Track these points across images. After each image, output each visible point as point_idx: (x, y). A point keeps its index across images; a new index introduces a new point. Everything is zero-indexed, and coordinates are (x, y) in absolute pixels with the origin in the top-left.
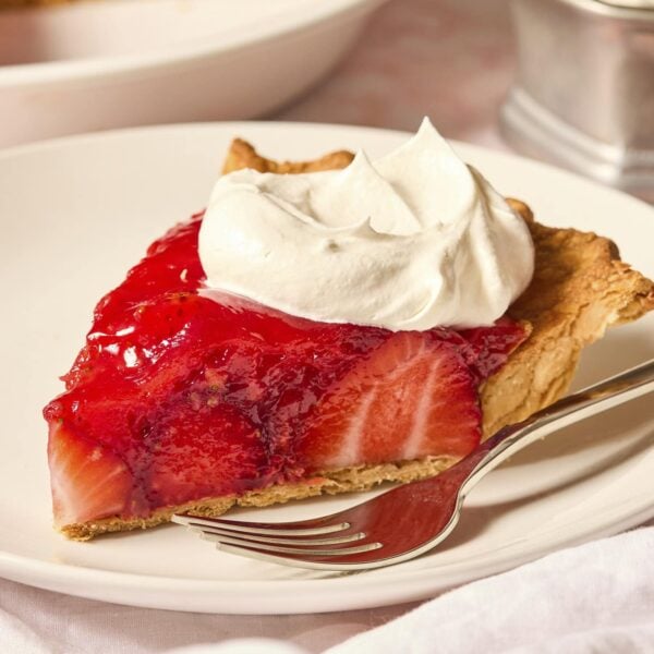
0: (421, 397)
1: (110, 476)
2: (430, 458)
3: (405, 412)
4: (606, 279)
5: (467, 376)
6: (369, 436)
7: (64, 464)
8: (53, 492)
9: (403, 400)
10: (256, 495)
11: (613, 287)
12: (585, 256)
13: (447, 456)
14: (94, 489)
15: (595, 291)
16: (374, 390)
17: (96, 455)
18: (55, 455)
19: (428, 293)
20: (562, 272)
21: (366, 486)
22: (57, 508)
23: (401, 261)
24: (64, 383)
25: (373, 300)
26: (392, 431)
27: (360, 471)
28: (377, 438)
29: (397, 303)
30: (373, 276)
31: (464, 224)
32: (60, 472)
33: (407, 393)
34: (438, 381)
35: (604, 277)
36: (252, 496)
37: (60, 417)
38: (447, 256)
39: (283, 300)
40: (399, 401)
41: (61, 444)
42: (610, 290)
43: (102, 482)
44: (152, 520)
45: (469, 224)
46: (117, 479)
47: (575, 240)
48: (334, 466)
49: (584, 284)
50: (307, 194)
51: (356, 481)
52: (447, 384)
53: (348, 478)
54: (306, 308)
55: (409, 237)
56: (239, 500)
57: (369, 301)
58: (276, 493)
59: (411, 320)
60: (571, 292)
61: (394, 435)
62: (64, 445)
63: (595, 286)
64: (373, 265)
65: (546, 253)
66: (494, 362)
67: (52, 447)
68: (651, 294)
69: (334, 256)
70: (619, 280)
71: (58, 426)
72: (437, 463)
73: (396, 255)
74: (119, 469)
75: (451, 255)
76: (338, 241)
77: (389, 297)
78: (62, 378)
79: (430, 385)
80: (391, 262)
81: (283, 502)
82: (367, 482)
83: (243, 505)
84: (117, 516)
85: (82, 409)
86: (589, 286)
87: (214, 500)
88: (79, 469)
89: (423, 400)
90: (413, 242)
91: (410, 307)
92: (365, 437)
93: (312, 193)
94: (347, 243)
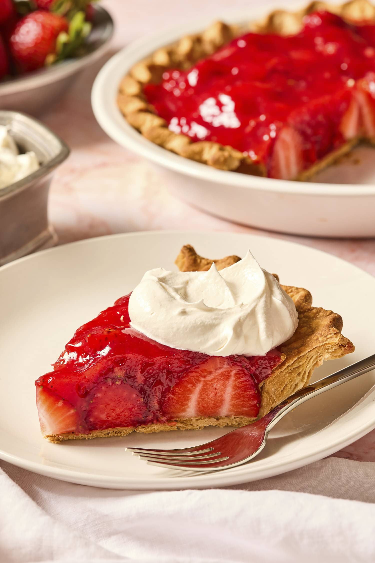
0: (227, 387)
1: (68, 414)
2: (233, 417)
3: (218, 394)
4: (326, 336)
5: (250, 379)
6: (200, 404)
7: (45, 407)
8: (40, 419)
9: (217, 388)
10: (144, 428)
11: (329, 341)
12: (322, 323)
13: (242, 416)
14: (60, 419)
15: (320, 342)
16: (202, 383)
17: (60, 403)
18: (40, 402)
19: (226, 339)
20: (310, 330)
21: (200, 428)
22: (42, 426)
23: (216, 322)
24: (53, 367)
25: (199, 340)
26: (212, 402)
27: (197, 420)
28: (205, 406)
29: (211, 342)
30: (200, 329)
31: (254, 305)
32: (43, 411)
33: (219, 385)
34: (235, 381)
35: (325, 335)
36: (142, 428)
37: (42, 385)
38: (240, 321)
39: (157, 336)
40: (216, 389)
41: (43, 397)
42: (327, 342)
43: (65, 416)
44: (91, 435)
45: (256, 305)
46: (71, 416)
47: (321, 314)
48: (184, 417)
49: (315, 338)
50: (187, 283)
51: (195, 425)
52: (240, 383)
53: (191, 423)
54: (168, 341)
55: (224, 310)
56: (135, 430)
57: (197, 341)
58: (154, 427)
59: (218, 351)
60: (309, 341)
61: (214, 404)
62: (44, 398)
63: (320, 339)
64: (201, 323)
65: (307, 319)
66: (265, 373)
67: (38, 399)
68: (347, 346)
69: (183, 317)
70: (331, 337)
71: (40, 389)
72: (237, 419)
73: (214, 319)
74: (72, 411)
75: (242, 321)
76: (187, 310)
77: (207, 339)
78: (52, 365)
79: (231, 383)
80: (211, 322)
81: (157, 432)
82: (200, 426)
83: (138, 432)
84: (73, 433)
85: (53, 382)
86: (318, 339)
87: (122, 428)
88: (52, 410)
89: (228, 389)
90: (225, 313)
91: (217, 345)
92: (199, 404)
93: (189, 282)
94: (192, 311)
